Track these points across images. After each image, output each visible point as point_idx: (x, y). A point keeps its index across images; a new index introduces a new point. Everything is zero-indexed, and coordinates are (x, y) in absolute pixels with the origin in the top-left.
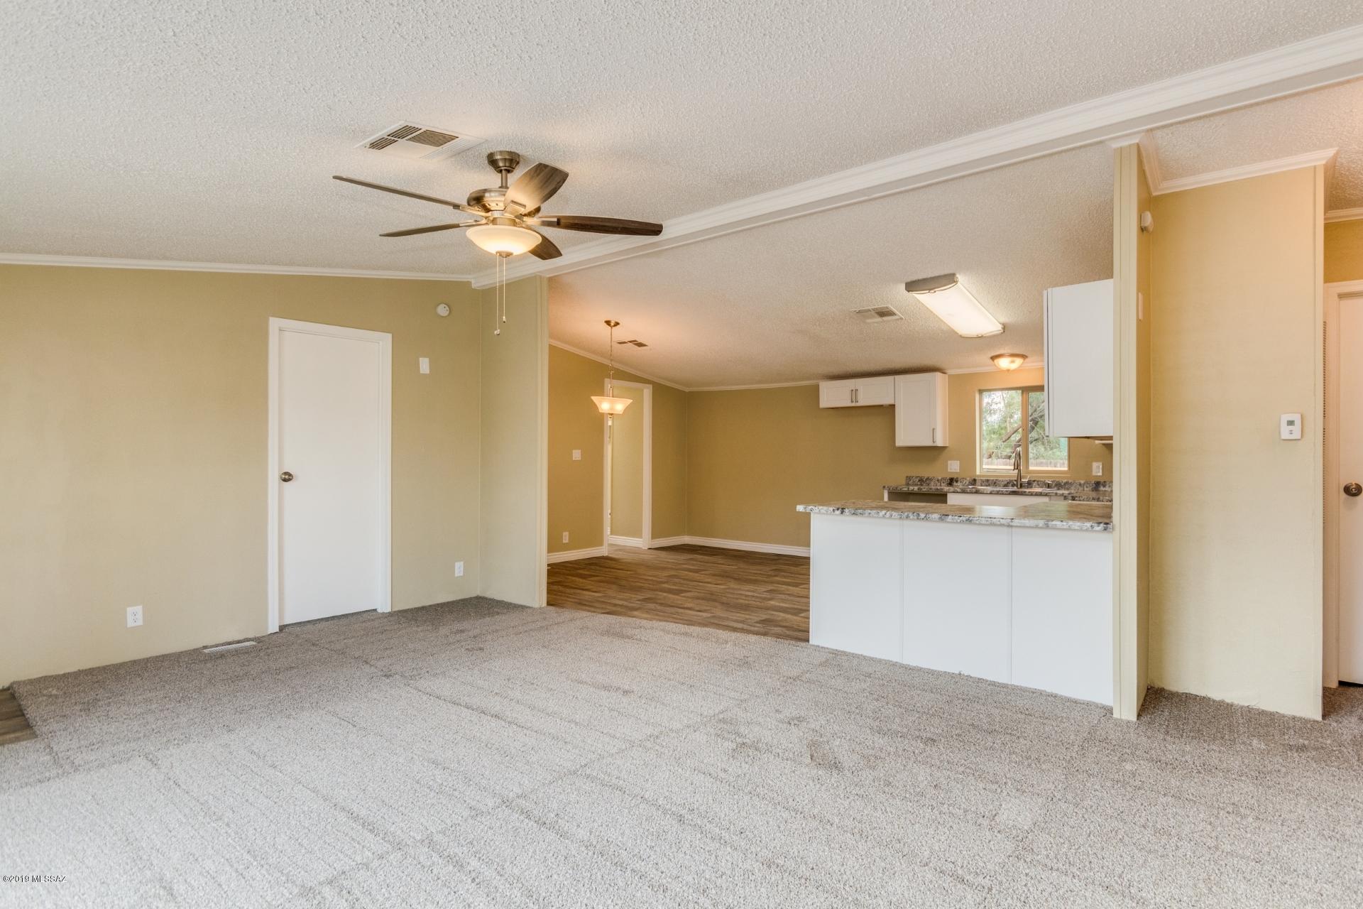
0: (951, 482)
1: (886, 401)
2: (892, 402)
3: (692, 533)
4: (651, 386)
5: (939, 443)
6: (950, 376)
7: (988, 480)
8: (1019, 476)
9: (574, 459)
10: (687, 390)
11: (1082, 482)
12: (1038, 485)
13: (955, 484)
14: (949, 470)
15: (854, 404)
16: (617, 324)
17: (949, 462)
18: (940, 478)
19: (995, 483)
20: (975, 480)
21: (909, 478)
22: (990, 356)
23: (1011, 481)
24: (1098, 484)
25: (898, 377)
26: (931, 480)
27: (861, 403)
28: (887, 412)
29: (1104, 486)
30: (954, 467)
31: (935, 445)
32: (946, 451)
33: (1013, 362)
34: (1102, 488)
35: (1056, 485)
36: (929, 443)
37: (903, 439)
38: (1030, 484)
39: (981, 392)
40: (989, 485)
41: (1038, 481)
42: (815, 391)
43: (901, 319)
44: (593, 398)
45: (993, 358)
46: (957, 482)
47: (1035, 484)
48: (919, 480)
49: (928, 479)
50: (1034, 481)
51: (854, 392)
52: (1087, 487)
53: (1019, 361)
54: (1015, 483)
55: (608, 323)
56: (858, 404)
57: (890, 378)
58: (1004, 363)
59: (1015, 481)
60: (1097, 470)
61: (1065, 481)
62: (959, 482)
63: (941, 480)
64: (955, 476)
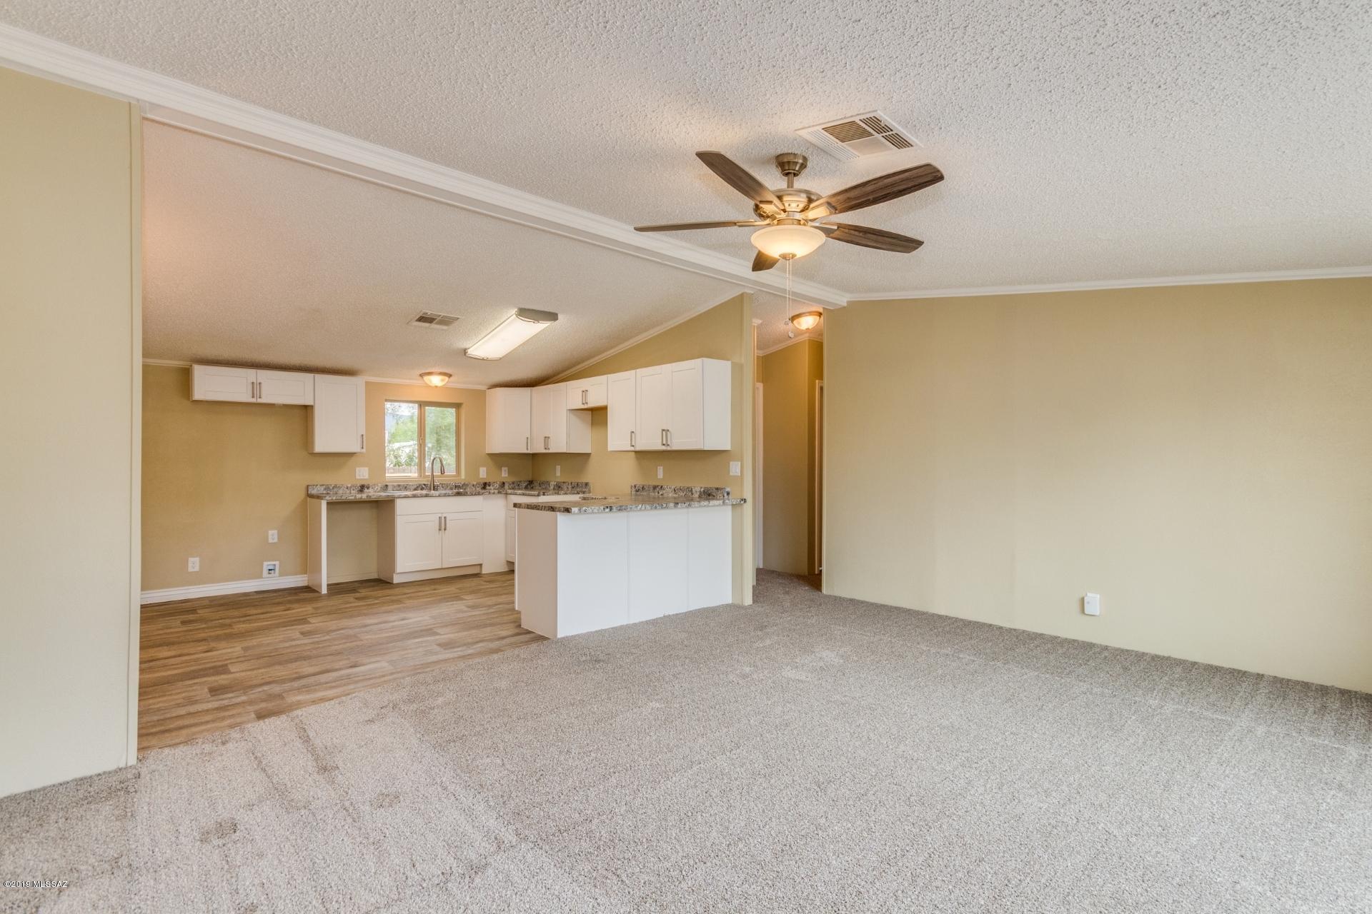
0: (362, 488)
1: (302, 401)
2: (310, 403)
6: (366, 382)
7: (399, 486)
14: (357, 477)
15: (254, 400)
17: (357, 469)
18: (349, 485)
19: (406, 487)
20: (387, 486)
21: (311, 487)
22: (420, 372)
23: (420, 485)
24: (485, 483)
25: (319, 375)
27: (264, 400)
28: (302, 413)
29: (489, 485)
30: (364, 473)
31: (363, 451)
32: (355, 457)
34: (488, 487)
39: (386, 401)
40: (400, 490)
45: (422, 374)
46: (368, 488)
48: (325, 489)
49: (335, 487)
51: (256, 387)
52: (478, 486)
53: (446, 380)
56: (260, 401)
57: (310, 376)
58: (431, 380)
60: (483, 473)
61: (462, 483)
62: (371, 489)
63: (351, 487)
64: (365, 483)
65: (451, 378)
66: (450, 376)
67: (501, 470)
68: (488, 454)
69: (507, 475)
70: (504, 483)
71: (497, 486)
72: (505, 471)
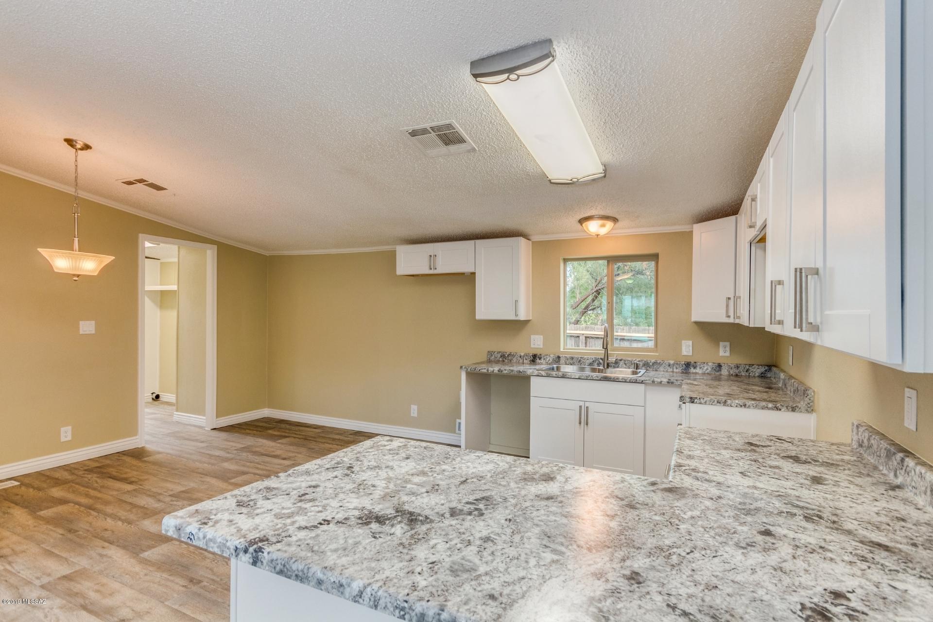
0: (534, 359)
1: (467, 269)
2: (472, 270)
3: (271, 406)
4: (215, 247)
5: (522, 317)
6: (533, 242)
7: (572, 358)
8: (607, 355)
9: (81, 332)
10: (267, 253)
11: (672, 362)
12: (625, 364)
13: (538, 361)
14: (532, 346)
15: (432, 272)
16: (87, 147)
17: (532, 337)
18: (522, 354)
19: (580, 361)
20: (559, 357)
21: (490, 353)
22: (579, 218)
23: (597, 359)
24: (688, 365)
25: (478, 241)
26: (514, 356)
27: (440, 271)
28: (468, 279)
29: (695, 368)
30: (537, 343)
31: (517, 318)
32: (529, 325)
33: (603, 226)
34: (692, 370)
35: (644, 365)
36: (512, 317)
37: (483, 312)
38: (616, 364)
39: (566, 260)
40: (573, 364)
41: (625, 361)
42: (391, 258)
43: (474, 150)
44: (38, 249)
45: (581, 221)
47: (622, 363)
48: (501, 356)
49: (509, 356)
50: (621, 360)
51: (432, 257)
52: (677, 368)
53: (609, 225)
54: (601, 361)
55: (70, 142)
56: (436, 272)
57: (472, 242)
58: (593, 227)
59: (601, 359)
60: (687, 349)
61: (653, 361)
62: (542, 359)
63: (524, 356)
64: (538, 352)
65: (618, 224)
66: (615, 220)
67: (718, 345)
68: (696, 323)
69: (728, 354)
70: (720, 366)
71: (708, 368)
72: (725, 347)
